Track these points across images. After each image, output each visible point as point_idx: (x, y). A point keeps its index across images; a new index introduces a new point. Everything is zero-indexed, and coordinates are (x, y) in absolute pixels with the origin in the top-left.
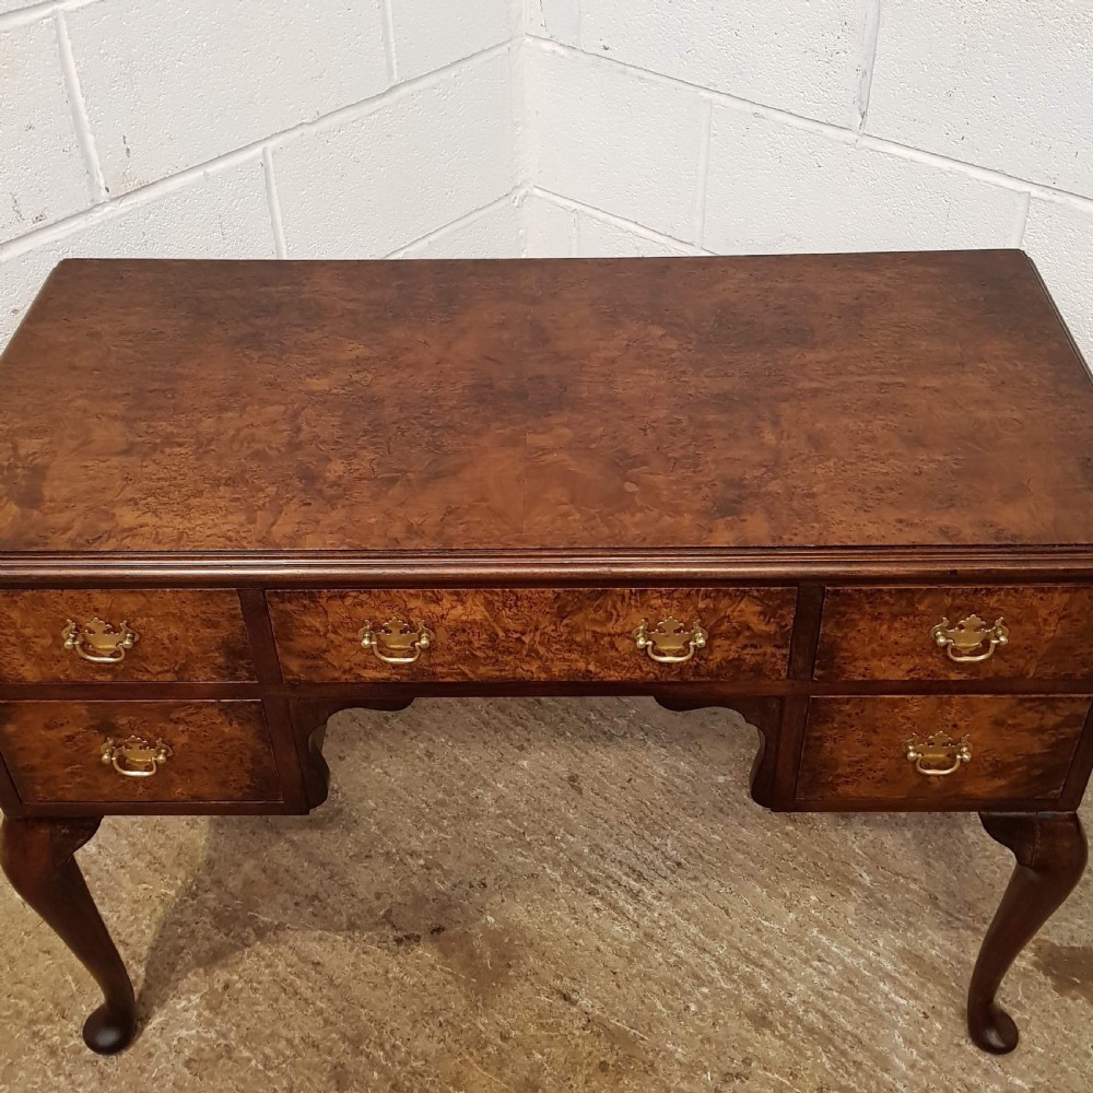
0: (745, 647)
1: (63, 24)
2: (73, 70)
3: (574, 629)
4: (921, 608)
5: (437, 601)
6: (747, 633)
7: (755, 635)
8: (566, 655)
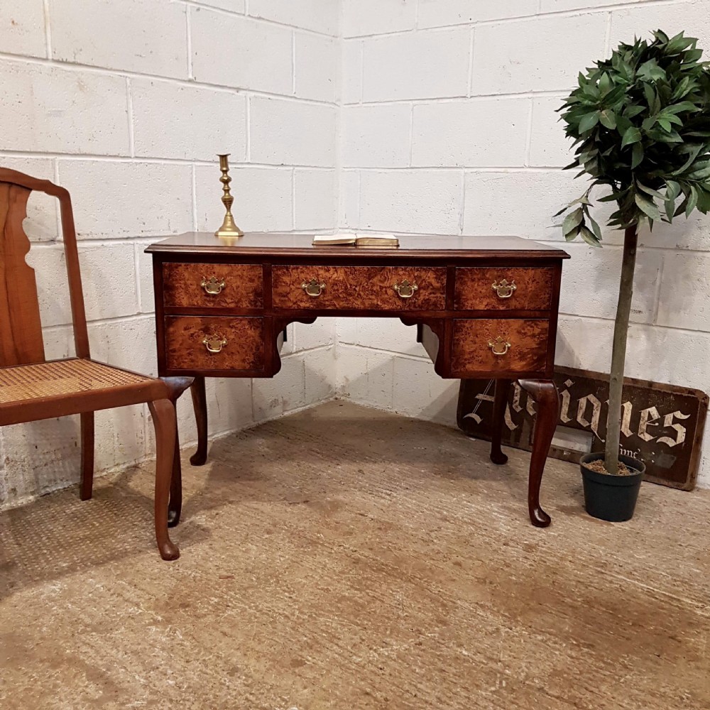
0: (430, 294)
1: (194, 169)
2: (194, 185)
3: (373, 285)
4: (487, 276)
5: (328, 271)
6: (431, 287)
7: (434, 288)
8: (370, 296)
